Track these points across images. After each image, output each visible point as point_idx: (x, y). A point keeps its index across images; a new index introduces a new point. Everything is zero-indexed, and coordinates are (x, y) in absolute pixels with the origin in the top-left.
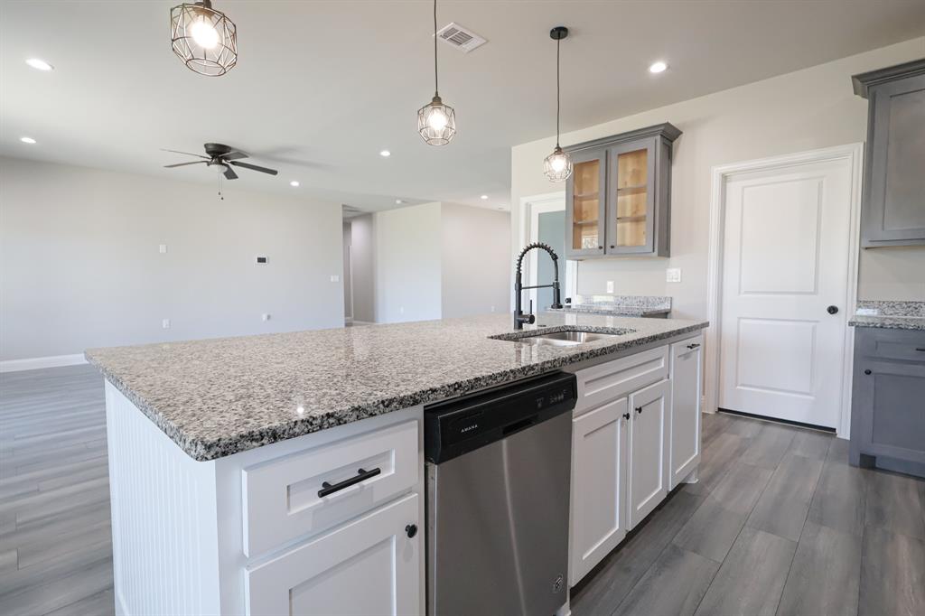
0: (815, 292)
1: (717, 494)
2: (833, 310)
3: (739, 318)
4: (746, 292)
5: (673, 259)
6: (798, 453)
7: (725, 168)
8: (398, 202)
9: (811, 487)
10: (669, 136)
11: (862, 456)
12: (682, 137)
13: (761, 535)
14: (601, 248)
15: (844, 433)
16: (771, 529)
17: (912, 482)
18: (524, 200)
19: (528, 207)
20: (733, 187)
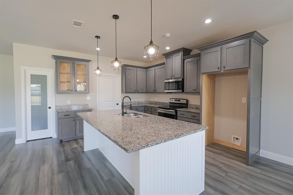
0: (115, 101)
2: (117, 104)
4: (103, 102)
14: (72, 91)
19: (25, 71)
20: (100, 78)
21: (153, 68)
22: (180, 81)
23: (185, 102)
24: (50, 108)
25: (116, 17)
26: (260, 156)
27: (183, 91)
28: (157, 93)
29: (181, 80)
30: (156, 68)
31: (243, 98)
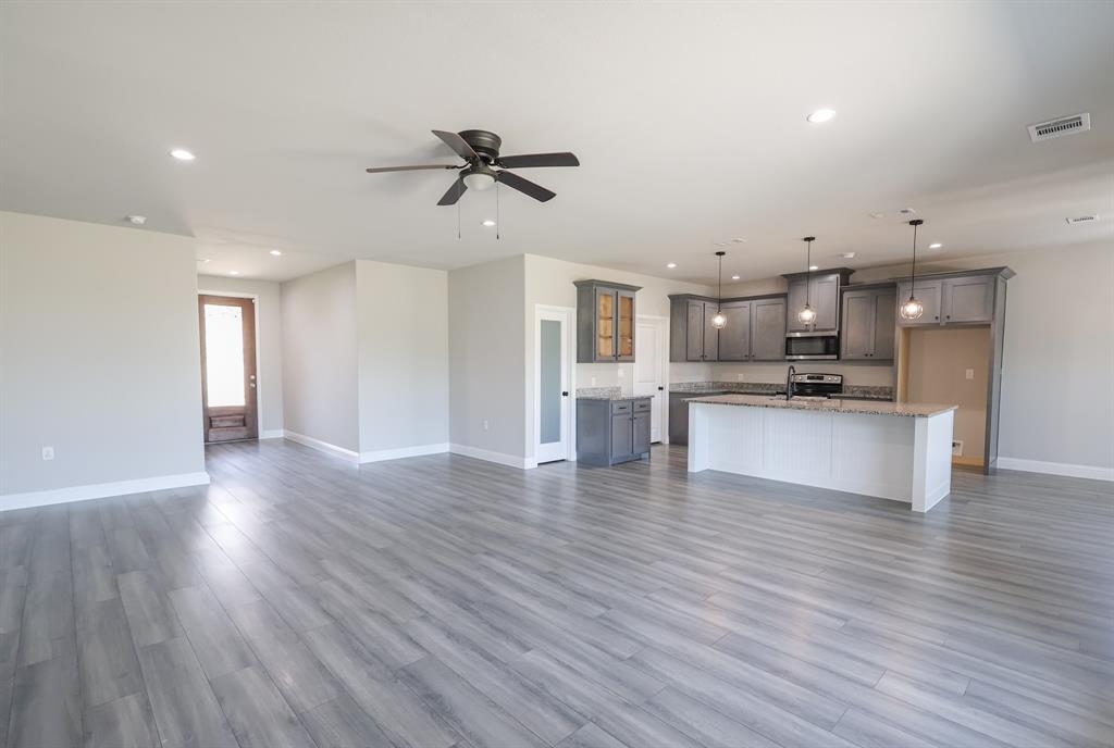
0: (655, 381)
2: (661, 389)
14: (614, 356)
21: (747, 303)
22: (833, 337)
23: (837, 380)
24: (565, 394)
26: (998, 467)
27: (838, 358)
28: (755, 361)
29: (835, 333)
30: (754, 302)
31: (968, 371)
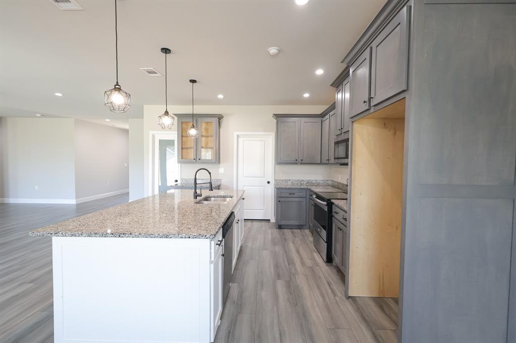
0: (264, 177)
1: (250, 244)
2: (269, 182)
3: (243, 186)
4: (245, 177)
5: (221, 165)
6: (264, 229)
7: (239, 133)
8: (38, 115)
9: (270, 237)
10: (220, 118)
11: (279, 225)
12: (223, 118)
13: (264, 251)
14: (194, 159)
15: (273, 220)
16: (266, 249)
17: (289, 230)
18: (151, 132)
19: (154, 136)
20: (241, 140)
24: (176, 181)
25: (166, 51)
30: (331, 113)
